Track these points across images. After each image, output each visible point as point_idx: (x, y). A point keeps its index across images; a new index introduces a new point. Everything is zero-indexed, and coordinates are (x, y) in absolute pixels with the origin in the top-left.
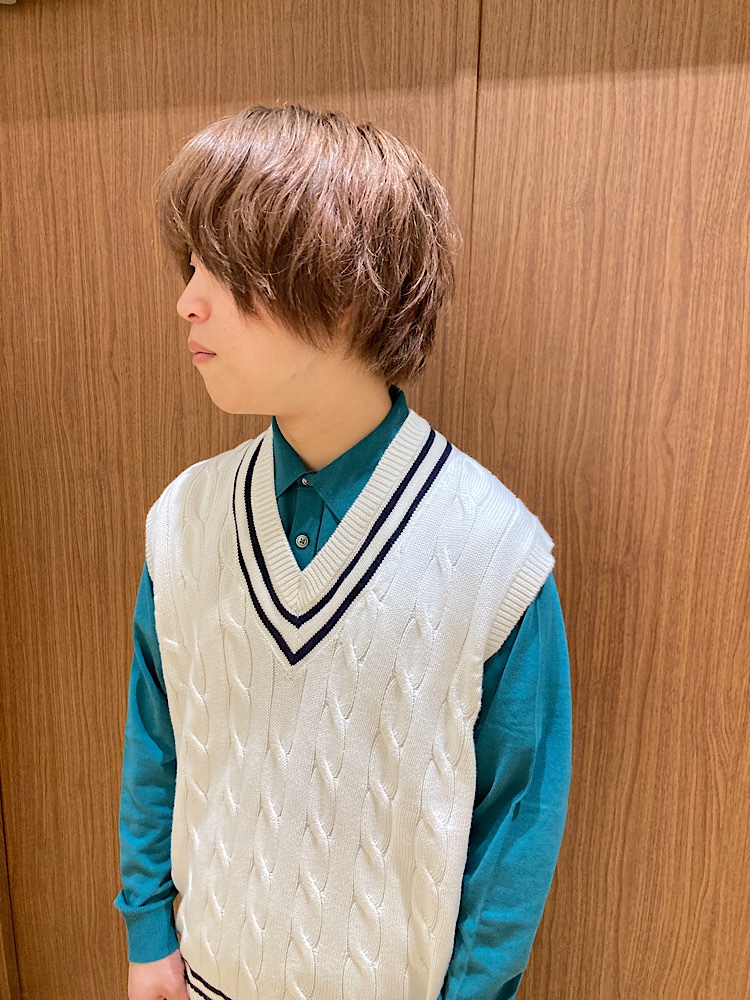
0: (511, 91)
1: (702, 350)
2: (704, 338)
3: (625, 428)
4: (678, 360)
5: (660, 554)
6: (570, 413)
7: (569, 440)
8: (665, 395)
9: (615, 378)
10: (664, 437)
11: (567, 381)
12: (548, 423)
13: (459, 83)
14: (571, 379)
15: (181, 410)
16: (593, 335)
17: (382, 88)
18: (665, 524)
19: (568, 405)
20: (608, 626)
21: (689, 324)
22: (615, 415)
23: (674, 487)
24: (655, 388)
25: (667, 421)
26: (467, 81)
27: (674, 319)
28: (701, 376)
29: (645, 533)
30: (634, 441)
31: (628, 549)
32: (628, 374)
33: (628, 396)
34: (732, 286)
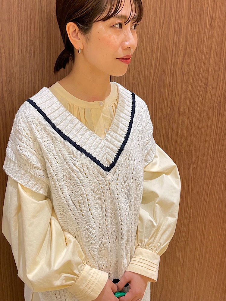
1: (192, 38)
2: (193, 34)
3: (171, 67)
4: (186, 42)
5: (179, 109)
6: (155, 62)
7: (154, 73)
8: (182, 54)
9: (169, 49)
10: (182, 69)
11: (154, 50)
12: (148, 67)
14: (156, 49)
16: (162, 32)
18: (181, 98)
19: (154, 59)
20: (164, 137)
21: (189, 30)
22: (168, 62)
23: (184, 85)
24: (180, 51)
25: (182, 63)
27: (185, 27)
28: (192, 47)
29: (176, 102)
30: (173, 71)
31: (171, 109)
32: (172, 47)
33: (172, 55)
34: (201, 16)
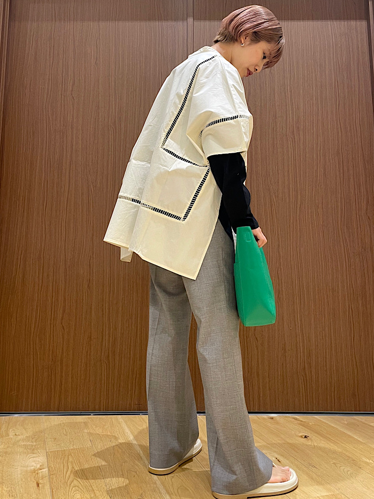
0: (202, 23)
13: (188, 20)
15: (98, 107)
17: (167, 20)
26: (190, 20)
